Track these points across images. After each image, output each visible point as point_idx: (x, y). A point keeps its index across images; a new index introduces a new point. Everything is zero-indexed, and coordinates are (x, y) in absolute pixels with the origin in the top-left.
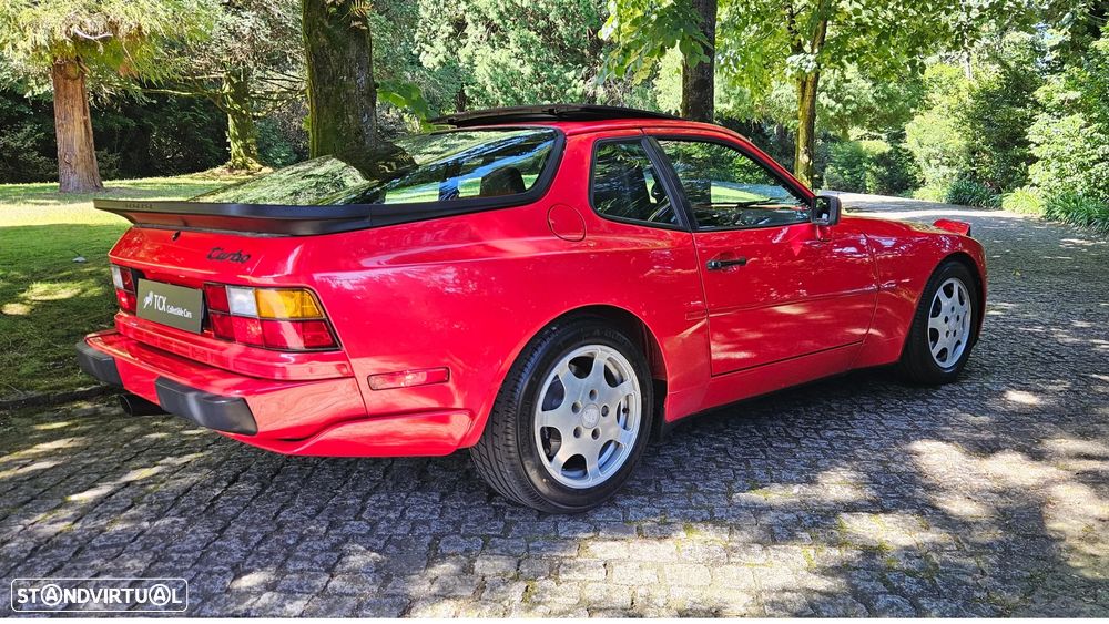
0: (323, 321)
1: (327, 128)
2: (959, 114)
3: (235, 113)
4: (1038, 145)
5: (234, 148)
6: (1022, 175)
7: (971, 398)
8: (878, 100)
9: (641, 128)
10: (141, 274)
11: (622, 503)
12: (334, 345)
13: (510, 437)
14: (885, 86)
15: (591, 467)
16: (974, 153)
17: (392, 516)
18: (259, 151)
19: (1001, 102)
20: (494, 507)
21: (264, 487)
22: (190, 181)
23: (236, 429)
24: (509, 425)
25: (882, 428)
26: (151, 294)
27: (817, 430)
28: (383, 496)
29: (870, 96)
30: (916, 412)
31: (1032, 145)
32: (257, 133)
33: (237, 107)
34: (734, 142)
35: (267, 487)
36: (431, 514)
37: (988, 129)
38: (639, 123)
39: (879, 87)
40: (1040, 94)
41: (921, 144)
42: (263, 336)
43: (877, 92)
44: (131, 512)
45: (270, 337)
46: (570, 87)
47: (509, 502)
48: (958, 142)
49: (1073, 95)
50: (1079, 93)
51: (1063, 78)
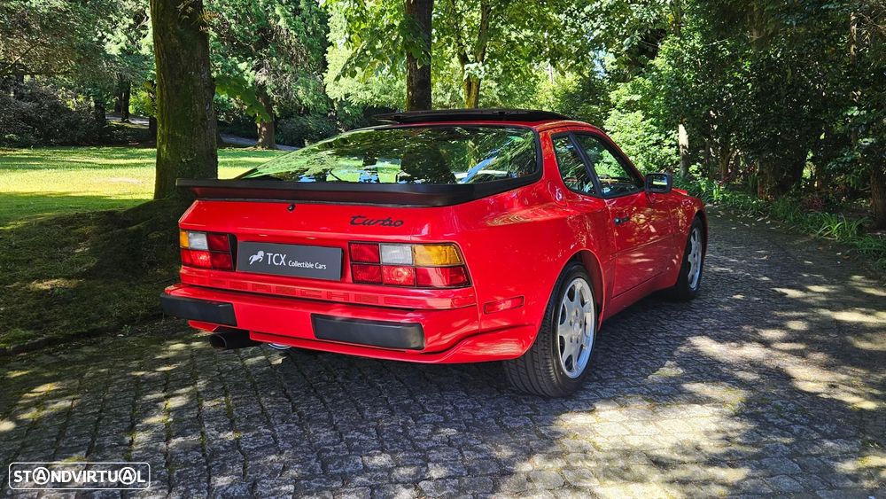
0: (463, 266)
4: (612, 133)
12: (469, 283)
15: (574, 364)
19: (582, 101)
26: (260, 253)
31: (608, 133)
40: (613, 96)
42: (415, 279)
49: (637, 97)
50: (640, 97)
51: (629, 85)
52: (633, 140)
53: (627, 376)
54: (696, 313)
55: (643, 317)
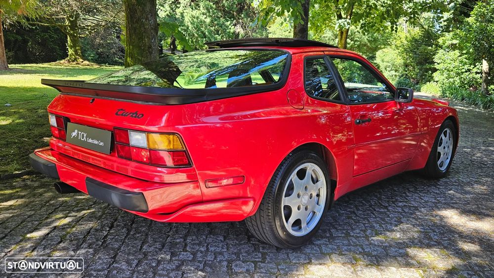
0: (184, 151)
1: (134, 44)
2: (401, 48)
3: (71, 35)
4: (438, 64)
5: (70, 51)
6: (429, 77)
7: (456, 185)
8: (369, 41)
9: (323, 51)
10: (68, 120)
11: (316, 243)
12: (189, 164)
13: (270, 211)
14: (373, 35)
15: (303, 225)
16: (407, 66)
17: (202, 249)
18: (82, 53)
19: (421, 44)
20: (253, 244)
21: (129, 231)
22: (49, 66)
23: (138, 209)
24: (270, 205)
25: (423, 201)
26: (76, 131)
27: (393, 202)
28: (194, 237)
29: (366, 39)
30: (434, 193)
31: (436, 64)
32: (81, 45)
33: (72, 32)
34: (361, 60)
35: (131, 231)
36: (222, 248)
37: (415, 56)
38: (322, 49)
39: (370, 35)
40: (440, 41)
41: (383, 61)
42: (150, 158)
43: (369, 37)
44: (62, 245)
45: (155, 159)
46: (228, 29)
47: (259, 241)
48: (400, 61)
49: (455, 42)
50: (458, 41)
51: (451, 34)
52: (452, 68)
53: (353, 236)
54: (439, 188)
55: (395, 189)
